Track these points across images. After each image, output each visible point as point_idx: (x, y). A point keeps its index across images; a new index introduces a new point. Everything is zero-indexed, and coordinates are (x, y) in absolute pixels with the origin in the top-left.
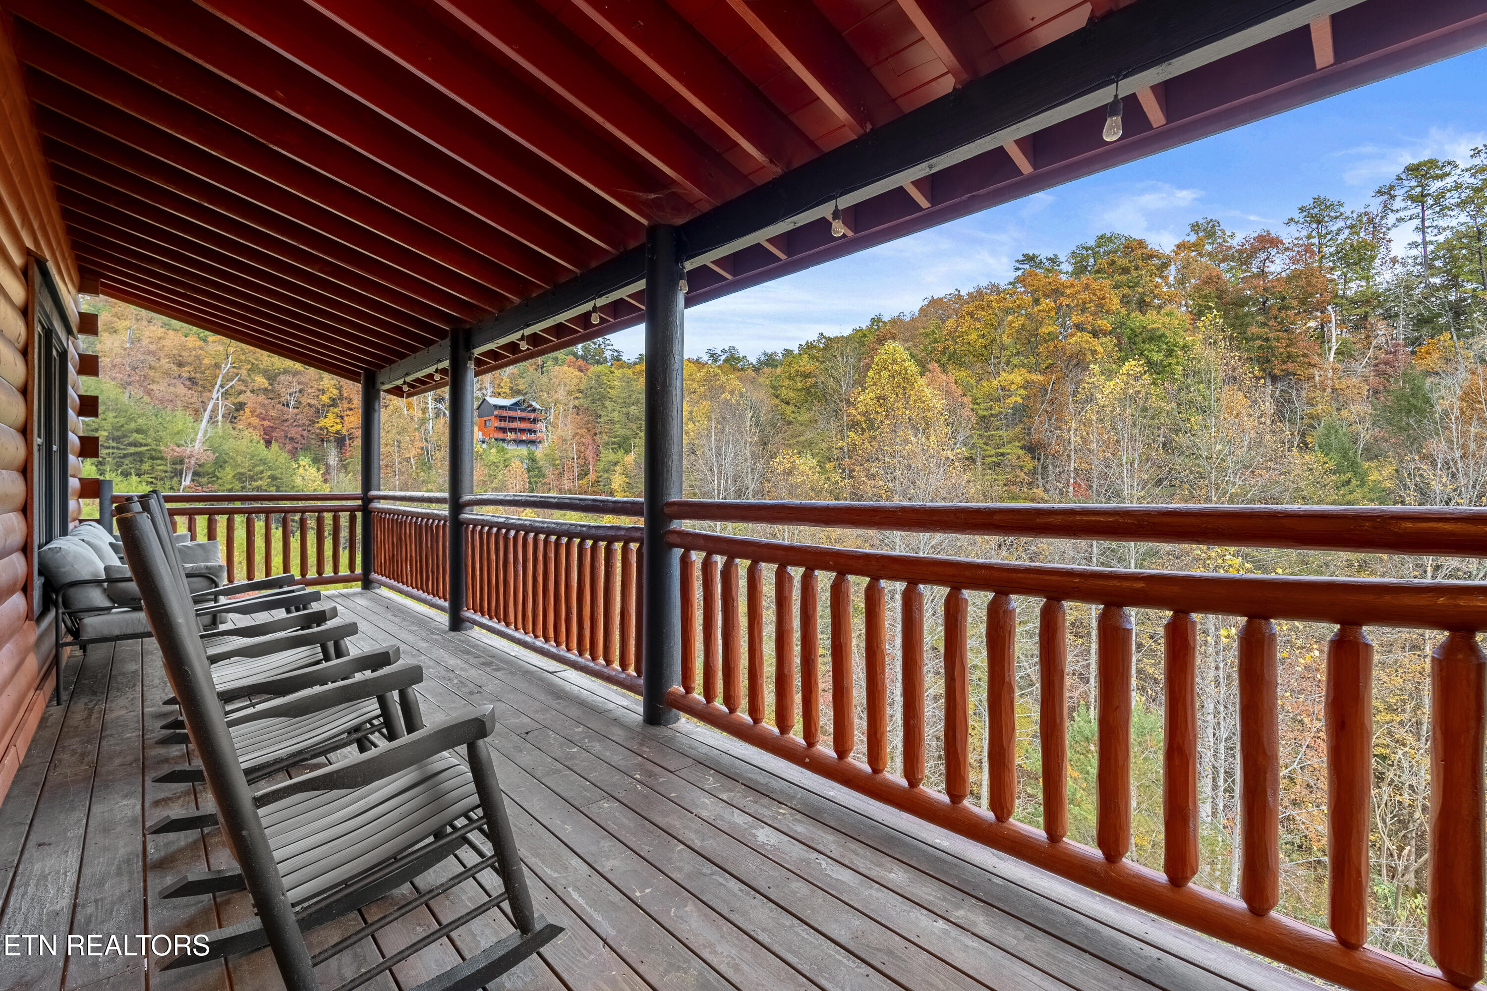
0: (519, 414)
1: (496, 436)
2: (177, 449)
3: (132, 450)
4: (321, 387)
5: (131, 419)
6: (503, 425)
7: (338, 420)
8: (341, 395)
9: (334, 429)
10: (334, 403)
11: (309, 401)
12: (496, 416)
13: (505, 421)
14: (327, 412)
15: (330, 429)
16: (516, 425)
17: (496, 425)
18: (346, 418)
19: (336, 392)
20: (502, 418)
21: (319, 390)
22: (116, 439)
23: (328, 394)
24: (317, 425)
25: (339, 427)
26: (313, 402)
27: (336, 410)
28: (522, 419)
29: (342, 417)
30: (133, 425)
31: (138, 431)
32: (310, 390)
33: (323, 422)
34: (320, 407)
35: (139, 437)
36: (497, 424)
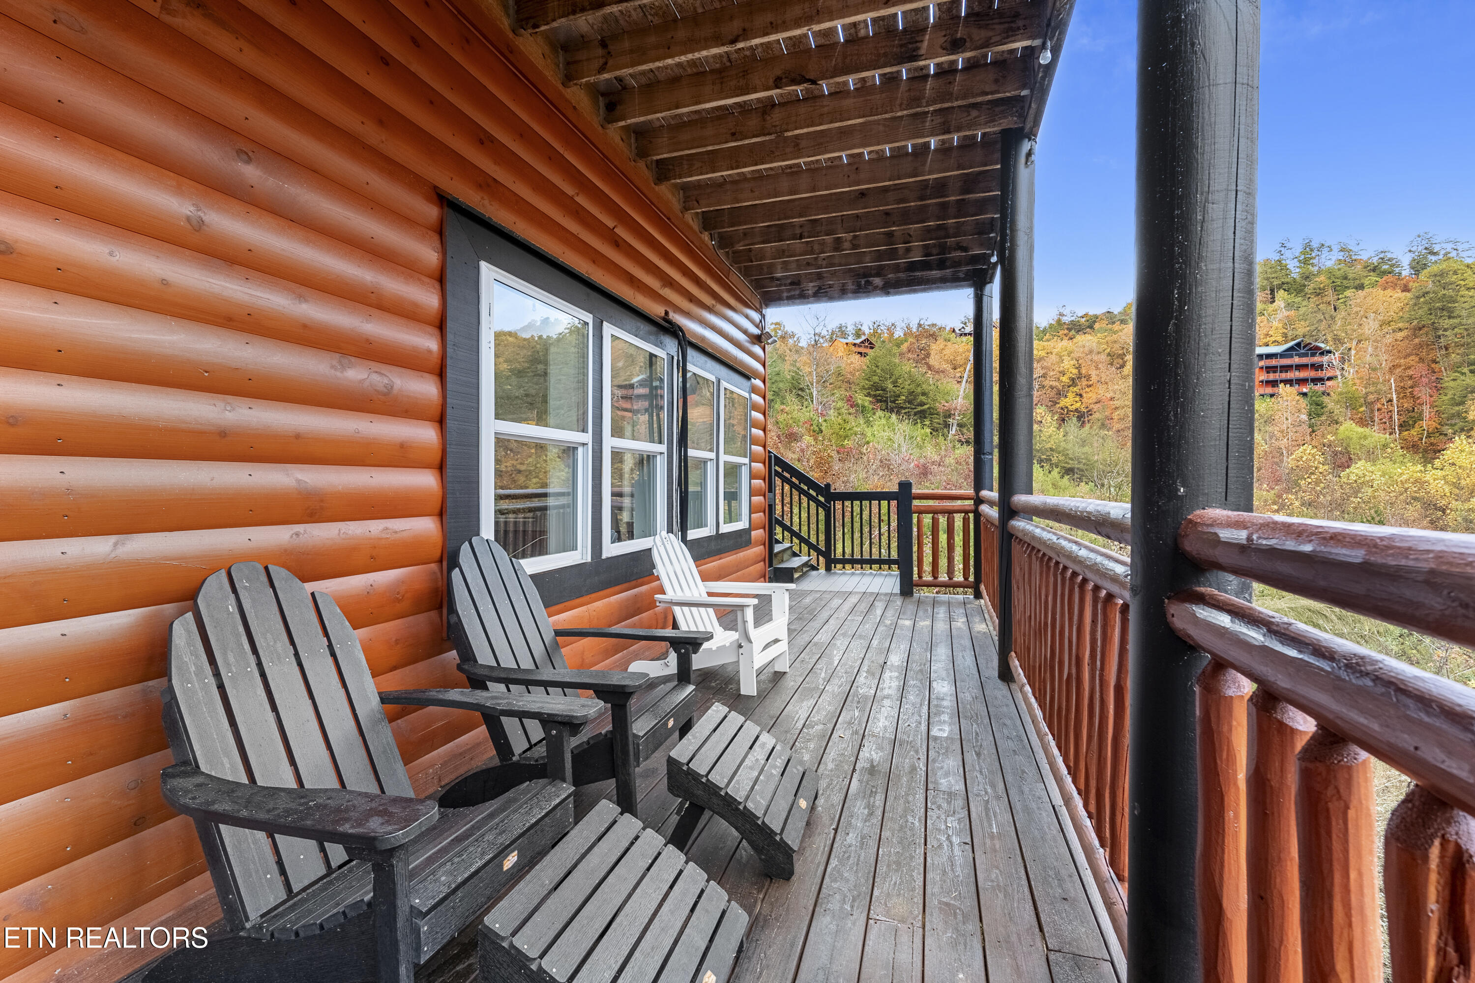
0: (1297, 360)
1: (1262, 392)
2: (946, 404)
3: (919, 408)
4: (1061, 369)
5: (919, 385)
6: (1272, 377)
7: (1077, 399)
8: (1080, 373)
9: (1074, 407)
10: (1073, 382)
11: (1051, 383)
12: (1262, 368)
13: (1275, 372)
14: (1068, 392)
15: (1070, 408)
16: (1290, 375)
17: (1261, 378)
18: (1084, 395)
19: (1075, 371)
20: (1270, 369)
21: (1060, 372)
22: (910, 402)
23: (1068, 375)
24: (1058, 406)
25: (1078, 404)
26: (1054, 384)
27: (1075, 389)
28: (1299, 367)
29: (1081, 395)
30: (919, 390)
31: (924, 394)
32: (1052, 373)
33: (1063, 402)
34: (1061, 388)
35: (923, 398)
36: (1263, 377)
